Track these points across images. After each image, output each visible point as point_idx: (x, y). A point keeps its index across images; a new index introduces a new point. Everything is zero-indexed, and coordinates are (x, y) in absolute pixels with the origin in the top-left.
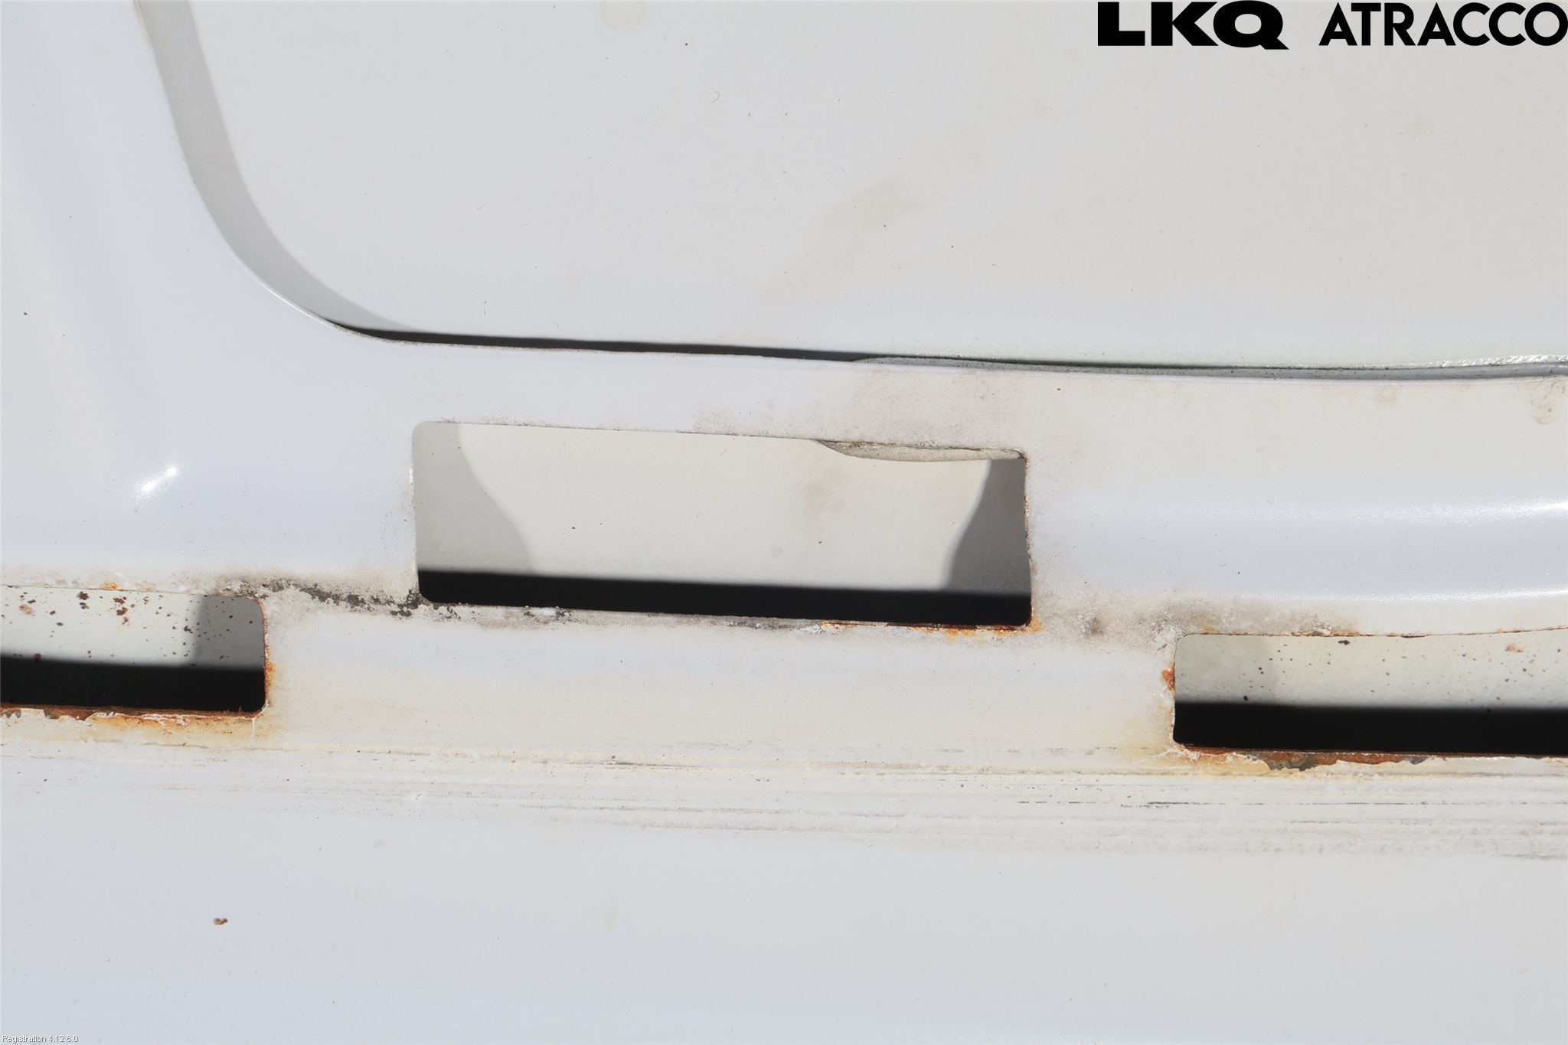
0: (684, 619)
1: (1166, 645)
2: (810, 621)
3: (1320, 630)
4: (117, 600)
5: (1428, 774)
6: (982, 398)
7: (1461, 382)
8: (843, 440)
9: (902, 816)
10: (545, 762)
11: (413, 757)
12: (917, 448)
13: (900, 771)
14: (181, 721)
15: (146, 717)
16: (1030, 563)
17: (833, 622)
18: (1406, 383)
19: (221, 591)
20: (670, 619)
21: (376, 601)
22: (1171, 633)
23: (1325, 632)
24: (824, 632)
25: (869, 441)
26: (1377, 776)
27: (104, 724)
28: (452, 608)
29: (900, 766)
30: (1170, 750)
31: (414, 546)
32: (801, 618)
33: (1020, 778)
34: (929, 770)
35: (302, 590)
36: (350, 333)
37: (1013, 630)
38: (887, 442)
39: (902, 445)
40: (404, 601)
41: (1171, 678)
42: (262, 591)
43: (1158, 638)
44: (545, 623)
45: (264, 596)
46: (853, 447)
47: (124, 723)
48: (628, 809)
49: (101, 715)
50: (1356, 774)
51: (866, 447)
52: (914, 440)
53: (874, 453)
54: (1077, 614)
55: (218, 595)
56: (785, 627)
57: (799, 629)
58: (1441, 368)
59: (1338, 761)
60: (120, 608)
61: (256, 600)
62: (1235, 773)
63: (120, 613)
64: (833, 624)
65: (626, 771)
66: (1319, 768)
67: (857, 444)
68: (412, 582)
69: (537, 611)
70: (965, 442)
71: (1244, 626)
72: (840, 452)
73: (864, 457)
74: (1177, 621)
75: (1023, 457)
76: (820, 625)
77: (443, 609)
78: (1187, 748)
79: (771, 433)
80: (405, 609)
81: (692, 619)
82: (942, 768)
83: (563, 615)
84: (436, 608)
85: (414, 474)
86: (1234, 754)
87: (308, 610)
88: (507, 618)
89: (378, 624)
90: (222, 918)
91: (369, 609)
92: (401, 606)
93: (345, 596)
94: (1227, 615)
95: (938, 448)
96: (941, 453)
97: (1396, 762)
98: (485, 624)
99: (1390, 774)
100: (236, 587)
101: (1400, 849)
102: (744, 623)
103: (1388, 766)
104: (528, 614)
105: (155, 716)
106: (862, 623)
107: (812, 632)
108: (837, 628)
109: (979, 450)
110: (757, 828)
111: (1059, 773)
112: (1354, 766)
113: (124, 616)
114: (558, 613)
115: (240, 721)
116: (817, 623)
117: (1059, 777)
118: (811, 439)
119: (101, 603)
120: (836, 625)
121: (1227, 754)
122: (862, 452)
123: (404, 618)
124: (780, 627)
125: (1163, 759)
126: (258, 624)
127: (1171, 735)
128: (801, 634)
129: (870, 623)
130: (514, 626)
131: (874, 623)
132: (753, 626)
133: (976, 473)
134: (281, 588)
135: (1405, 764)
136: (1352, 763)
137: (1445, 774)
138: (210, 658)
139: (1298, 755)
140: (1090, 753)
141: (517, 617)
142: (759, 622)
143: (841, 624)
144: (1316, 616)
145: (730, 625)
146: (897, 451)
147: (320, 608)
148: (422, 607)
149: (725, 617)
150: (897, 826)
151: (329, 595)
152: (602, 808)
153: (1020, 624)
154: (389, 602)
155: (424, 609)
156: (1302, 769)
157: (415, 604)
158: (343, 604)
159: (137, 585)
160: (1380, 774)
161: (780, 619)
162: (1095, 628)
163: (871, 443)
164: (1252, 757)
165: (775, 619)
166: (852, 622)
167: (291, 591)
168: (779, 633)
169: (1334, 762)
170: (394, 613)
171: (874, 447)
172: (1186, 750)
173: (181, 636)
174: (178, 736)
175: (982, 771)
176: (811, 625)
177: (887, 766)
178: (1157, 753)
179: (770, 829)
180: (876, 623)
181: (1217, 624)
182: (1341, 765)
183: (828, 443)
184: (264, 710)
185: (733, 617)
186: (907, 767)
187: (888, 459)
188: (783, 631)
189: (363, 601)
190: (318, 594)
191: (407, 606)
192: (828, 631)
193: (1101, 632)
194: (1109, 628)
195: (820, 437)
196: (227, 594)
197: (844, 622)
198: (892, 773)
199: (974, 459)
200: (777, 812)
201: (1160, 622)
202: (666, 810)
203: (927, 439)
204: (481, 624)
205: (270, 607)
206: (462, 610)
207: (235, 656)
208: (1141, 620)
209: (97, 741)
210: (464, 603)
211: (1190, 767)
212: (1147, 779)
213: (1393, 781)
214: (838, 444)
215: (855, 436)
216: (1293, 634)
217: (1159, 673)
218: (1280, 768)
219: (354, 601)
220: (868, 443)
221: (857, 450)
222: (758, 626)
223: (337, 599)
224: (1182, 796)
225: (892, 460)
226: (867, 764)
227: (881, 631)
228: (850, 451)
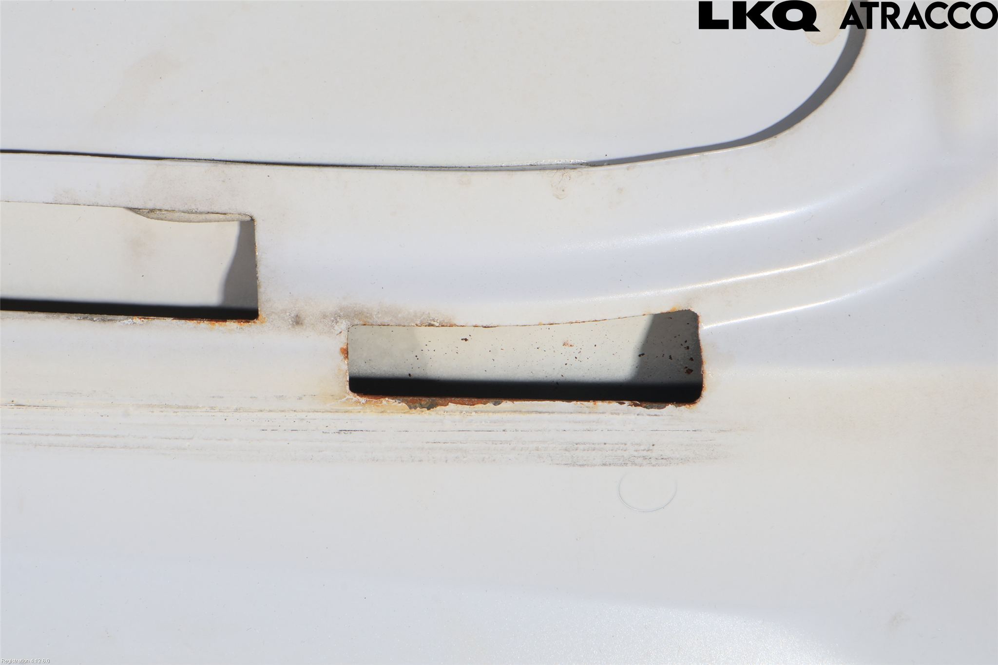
0: (50, 315)
1: (341, 332)
2: (126, 317)
3: (432, 323)
5: (505, 412)
6: (224, 181)
8: (144, 208)
9: (191, 439)
12: (189, 213)
13: (187, 410)
16: (258, 282)
17: (140, 317)
18: (476, 173)
20: (42, 315)
22: (343, 325)
23: (435, 323)
24: (135, 323)
25: (159, 208)
26: (474, 413)
29: (186, 407)
30: (348, 397)
32: (122, 315)
33: (260, 414)
34: (204, 410)
37: (249, 322)
38: (170, 209)
39: (179, 211)
41: (345, 352)
43: (336, 327)
46: (150, 212)
48: (25, 434)
50: (461, 412)
51: (158, 212)
52: (186, 208)
53: (163, 217)
54: (286, 312)
56: (111, 320)
57: (120, 321)
58: (502, 166)
59: (450, 403)
62: (388, 411)
64: (141, 319)
65: (21, 410)
66: (439, 408)
67: (152, 211)
70: (216, 209)
71: (386, 320)
72: (144, 216)
73: (158, 219)
74: (347, 316)
75: (252, 220)
76: (132, 319)
78: (358, 395)
79: (100, 203)
81: (55, 315)
82: (212, 408)
86: (387, 399)
94: (376, 313)
95: (201, 213)
96: (203, 216)
97: (485, 404)
99: (482, 412)
101: (494, 460)
102: (87, 318)
103: (480, 407)
106: (158, 318)
107: (127, 324)
108: (143, 321)
109: (225, 214)
110: (105, 447)
111: (283, 411)
112: (460, 407)
116: (130, 318)
117: (283, 414)
118: (124, 207)
120: (142, 319)
121: (382, 399)
122: (155, 216)
124: (108, 320)
125: (344, 402)
127: (348, 387)
128: (122, 324)
129: (163, 318)
131: (165, 318)
132: (92, 320)
133: (232, 231)
135: (490, 406)
136: (458, 405)
137: (515, 412)
139: (425, 401)
140: (300, 398)
142: (96, 317)
143: (145, 319)
144: (429, 313)
145: (78, 319)
146: (176, 215)
149: (75, 314)
150: (189, 445)
152: (9, 434)
153: (253, 319)
156: (429, 409)
160: (476, 412)
161: (109, 316)
162: (298, 321)
163: (160, 210)
164: (398, 401)
165: (105, 315)
166: (151, 317)
168: (108, 324)
169: (448, 404)
171: (163, 213)
172: (358, 397)
175: (236, 410)
176: (127, 319)
177: (179, 407)
178: (340, 398)
179: (112, 447)
180: (166, 318)
181: (370, 318)
182: (451, 406)
183: (135, 210)
185: (80, 314)
186: (191, 407)
187: (171, 220)
188: (110, 323)
192: (137, 323)
193: (301, 324)
194: (306, 321)
195: (130, 206)
197: (147, 317)
198: (182, 411)
199: (224, 221)
200: (115, 437)
201: (336, 318)
202: (47, 435)
203: (193, 207)
208: (325, 316)
211: (361, 408)
212: (336, 415)
213: (484, 416)
214: (141, 210)
215: (150, 205)
216: (417, 325)
217: (338, 349)
218: (415, 408)
220: (159, 210)
221: (152, 215)
222: (95, 319)
224: (358, 426)
225: (175, 221)
226: (166, 406)
227: (169, 321)
228: (149, 215)
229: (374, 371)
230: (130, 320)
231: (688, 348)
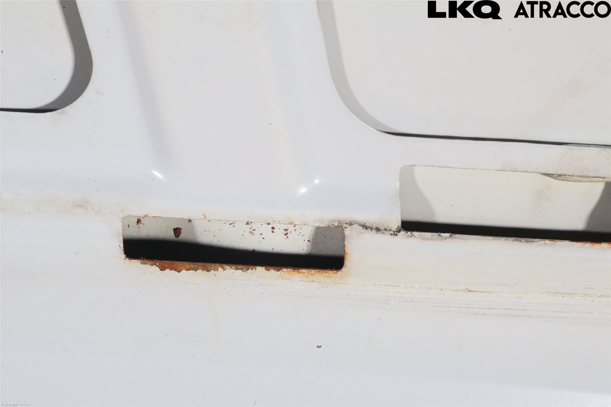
0: (496, 238)
2: (541, 240)
4: (285, 230)
8: (555, 174)
9: (569, 312)
10: (442, 290)
11: (394, 287)
12: (582, 177)
13: (570, 295)
14: (313, 273)
15: (301, 271)
17: (549, 240)
19: (331, 225)
20: (491, 238)
21: (386, 230)
24: (546, 243)
25: (564, 174)
27: (285, 272)
28: (412, 233)
29: (570, 294)
31: (400, 210)
32: (538, 238)
34: (581, 295)
35: (360, 225)
36: (382, 133)
38: (571, 175)
39: (576, 176)
40: (395, 230)
42: (345, 225)
44: (446, 239)
45: (346, 228)
46: (558, 176)
47: (292, 273)
48: (470, 308)
49: (285, 270)
51: (563, 176)
52: (581, 174)
53: (565, 179)
55: (329, 227)
56: (532, 242)
57: (537, 242)
60: (286, 233)
61: (343, 229)
63: (285, 234)
64: (550, 241)
65: (471, 293)
67: (560, 175)
68: (399, 224)
69: (443, 235)
70: (600, 175)
72: (553, 178)
73: (562, 180)
76: (545, 241)
77: (409, 233)
79: (529, 171)
80: (396, 233)
81: (499, 238)
82: (586, 295)
83: (452, 236)
84: (407, 233)
85: (400, 184)
87: (361, 233)
88: (432, 237)
89: (385, 239)
90: (319, 346)
91: (383, 233)
92: (394, 232)
93: (374, 228)
95: (589, 177)
96: (590, 179)
98: (424, 239)
100: (336, 224)
102: (517, 240)
104: (440, 235)
105: (304, 270)
106: (560, 240)
107: (541, 244)
108: (551, 242)
110: (516, 316)
113: (287, 236)
114: (450, 235)
115: (334, 273)
116: (544, 240)
118: (543, 173)
119: (279, 231)
120: (551, 241)
122: (562, 178)
123: (395, 236)
124: (530, 242)
126: (343, 238)
128: (538, 244)
129: (563, 241)
130: (434, 240)
131: (564, 241)
132: (520, 241)
134: (352, 225)
138: (316, 252)
141: (436, 236)
142: (523, 240)
143: (552, 241)
145: (512, 241)
146: (574, 178)
147: (365, 232)
148: (402, 232)
149: (510, 238)
150: (567, 316)
151: (369, 227)
152: (461, 307)
154: (390, 230)
155: (402, 233)
157: (399, 231)
158: (374, 231)
159: (301, 223)
161: (530, 239)
163: (565, 175)
165: (529, 239)
166: (556, 240)
167: (356, 226)
168: (530, 244)
170: (391, 234)
171: (566, 177)
173: (306, 243)
174: (312, 278)
175: (600, 296)
176: (542, 241)
177: (566, 293)
179: (521, 316)
180: (565, 241)
183: (546, 174)
184: (343, 269)
185: (513, 238)
186: (573, 294)
187: (570, 181)
188: (531, 243)
189: (381, 230)
190: (365, 227)
191: (396, 232)
192: (547, 243)
195: (548, 172)
196: (333, 226)
197: (553, 240)
198: (567, 296)
200: (524, 310)
202: (483, 308)
203: (586, 174)
204: (422, 239)
205: (347, 232)
206: (416, 234)
207: (328, 250)
209: (282, 279)
210: (416, 231)
214: (553, 175)
215: (560, 172)
219: (378, 230)
220: (564, 175)
221: (560, 178)
222: (522, 241)
223: (372, 229)
225: (572, 181)
226: (558, 293)
227: (567, 244)
228: (557, 178)
230: (543, 242)
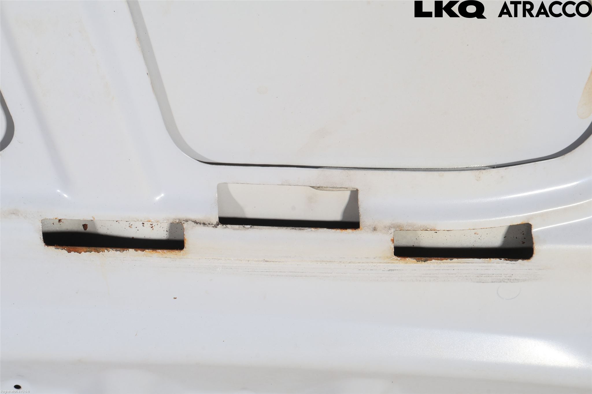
0: (280, 228)
1: (391, 233)
2: (309, 228)
3: (427, 229)
4: (151, 224)
5: (454, 263)
6: (347, 176)
7: (458, 172)
8: (316, 186)
9: (331, 273)
10: (248, 261)
11: (218, 260)
12: (333, 188)
14: (165, 252)
15: (157, 251)
16: (360, 214)
18: (446, 172)
19: (174, 222)
20: (276, 228)
21: (209, 224)
22: (392, 230)
23: (428, 230)
24: (312, 230)
26: (442, 263)
27: (148, 252)
28: (226, 225)
29: (330, 262)
30: (393, 257)
31: (218, 211)
32: (307, 227)
33: (359, 264)
34: (337, 263)
35: (192, 222)
36: (202, 163)
37: (356, 230)
38: (326, 187)
39: (329, 187)
40: (215, 224)
41: (393, 241)
42: (183, 222)
43: (390, 231)
44: (248, 229)
45: (184, 223)
46: (318, 188)
47: (152, 252)
48: (268, 272)
49: (147, 250)
50: (437, 263)
52: (332, 186)
53: (323, 189)
54: (370, 226)
55: (173, 223)
56: (303, 229)
58: (455, 168)
59: (433, 260)
60: (152, 226)
61: (182, 224)
62: (409, 263)
63: (152, 227)
64: (314, 229)
65: (267, 263)
66: (428, 261)
67: (319, 187)
68: (217, 220)
69: (246, 226)
70: (344, 187)
71: (409, 228)
72: (315, 189)
73: (321, 190)
74: (394, 227)
75: (357, 190)
77: (224, 226)
78: (397, 257)
79: (299, 185)
80: (216, 226)
81: (282, 228)
82: (340, 262)
83: (252, 227)
84: (223, 226)
85: (218, 195)
86: (408, 258)
87: (194, 226)
88: (239, 228)
89: (209, 230)
90: (175, 297)
91: (207, 226)
92: (215, 225)
93: (202, 223)
94: (405, 226)
95: (338, 188)
96: (339, 189)
97: (447, 260)
98: (234, 229)
99: (445, 263)
100: (177, 221)
101: (449, 281)
102: (294, 229)
103: (445, 261)
104: (244, 227)
105: (159, 251)
106: (321, 228)
107: (309, 231)
109: (347, 188)
110: (298, 276)
111: (367, 263)
112: (437, 261)
113: (153, 228)
114: (251, 227)
115: (179, 252)
117: (368, 264)
118: (308, 186)
119: (148, 225)
121: (406, 258)
122: (320, 189)
123: (216, 228)
124: (302, 229)
125: (392, 259)
126: (183, 229)
127: (393, 254)
128: (307, 231)
130: (241, 230)
132: (296, 229)
133: (348, 194)
134: (187, 221)
135: (449, 260)
136: (436, 260)
137: (458, 263)
138: (172, 238)
139: (423, 259)
140: (375, 258)
141: (241, 228)
142: (297, 228)
143: (316, 229)
144: (426, 226)
145: (290, 229)
146: (328, 189)
147: (197, 226)
148: (220, 225)
149: (289, 227)
150: (330, 276)
151: (198, 223)
152: (262, 272)
153: (357, 228)
154: (212, 224)
155: (220, 226)
156: (424, 262)
157: (218, 225)
158: (202, 225)
159: (155, 221)
160: (443, 263)
162: (375, 229)
163: (322, 187)
164: (413, 259)
165: (301, 227)
166: (318, 228)
167: (190, 222)
168: (301, 231)
169: (432, 260)
170: (213, 227)
172: (397, 258)
173: (166, 233)
174: (165, 255)
175: (350, 263)
176: (309, 229)
177: (328, 261)
178: (390, 258)
179: (301, 276)
180: (324, 228)
181: (403, 228)
182: (433, 261)
183: (313, 187)
184: (184, 249)
186: (332, 262)
187: (326, 190)
188: (302, 230)
189: (206, 224)
190: (196, 222)
191: (216, 225)
193: (376, 230)
194: (378, 229)
195: (310, 186)
196: (175, 223)
199: (346, 190)
200: (302, 272)
201: (390, 228)
202: (276, 272)
203: (335, 186)
204: (233, 229)
205: (185, 225)
206: (229, 226)
207: (178, 238)
208: (385, 227)
209: (146, 256)
210: (229, 224)
211: (398, 261)
212: (388, 264)
213: (446, 264)
215: (318, 185)
216: (421, 230)
217: (390, 240)
218: (419, 261)
219: (204, 224)
221: (319, 189)
223: (200, 224)
224: (397, 268)
225: (328, 191)
226: (323, 261)
227: (325, 230)
228: (317, 189)
229: (399, 244)
230: (310, 229)
231: (524, 234)
